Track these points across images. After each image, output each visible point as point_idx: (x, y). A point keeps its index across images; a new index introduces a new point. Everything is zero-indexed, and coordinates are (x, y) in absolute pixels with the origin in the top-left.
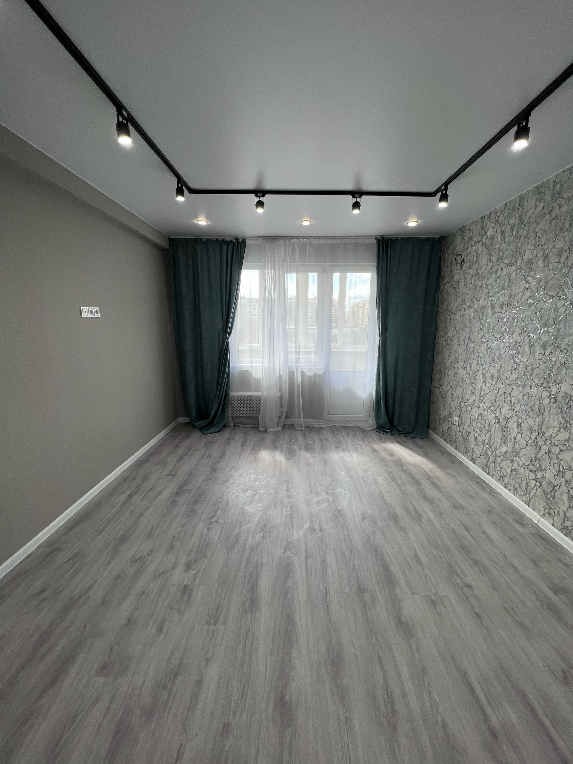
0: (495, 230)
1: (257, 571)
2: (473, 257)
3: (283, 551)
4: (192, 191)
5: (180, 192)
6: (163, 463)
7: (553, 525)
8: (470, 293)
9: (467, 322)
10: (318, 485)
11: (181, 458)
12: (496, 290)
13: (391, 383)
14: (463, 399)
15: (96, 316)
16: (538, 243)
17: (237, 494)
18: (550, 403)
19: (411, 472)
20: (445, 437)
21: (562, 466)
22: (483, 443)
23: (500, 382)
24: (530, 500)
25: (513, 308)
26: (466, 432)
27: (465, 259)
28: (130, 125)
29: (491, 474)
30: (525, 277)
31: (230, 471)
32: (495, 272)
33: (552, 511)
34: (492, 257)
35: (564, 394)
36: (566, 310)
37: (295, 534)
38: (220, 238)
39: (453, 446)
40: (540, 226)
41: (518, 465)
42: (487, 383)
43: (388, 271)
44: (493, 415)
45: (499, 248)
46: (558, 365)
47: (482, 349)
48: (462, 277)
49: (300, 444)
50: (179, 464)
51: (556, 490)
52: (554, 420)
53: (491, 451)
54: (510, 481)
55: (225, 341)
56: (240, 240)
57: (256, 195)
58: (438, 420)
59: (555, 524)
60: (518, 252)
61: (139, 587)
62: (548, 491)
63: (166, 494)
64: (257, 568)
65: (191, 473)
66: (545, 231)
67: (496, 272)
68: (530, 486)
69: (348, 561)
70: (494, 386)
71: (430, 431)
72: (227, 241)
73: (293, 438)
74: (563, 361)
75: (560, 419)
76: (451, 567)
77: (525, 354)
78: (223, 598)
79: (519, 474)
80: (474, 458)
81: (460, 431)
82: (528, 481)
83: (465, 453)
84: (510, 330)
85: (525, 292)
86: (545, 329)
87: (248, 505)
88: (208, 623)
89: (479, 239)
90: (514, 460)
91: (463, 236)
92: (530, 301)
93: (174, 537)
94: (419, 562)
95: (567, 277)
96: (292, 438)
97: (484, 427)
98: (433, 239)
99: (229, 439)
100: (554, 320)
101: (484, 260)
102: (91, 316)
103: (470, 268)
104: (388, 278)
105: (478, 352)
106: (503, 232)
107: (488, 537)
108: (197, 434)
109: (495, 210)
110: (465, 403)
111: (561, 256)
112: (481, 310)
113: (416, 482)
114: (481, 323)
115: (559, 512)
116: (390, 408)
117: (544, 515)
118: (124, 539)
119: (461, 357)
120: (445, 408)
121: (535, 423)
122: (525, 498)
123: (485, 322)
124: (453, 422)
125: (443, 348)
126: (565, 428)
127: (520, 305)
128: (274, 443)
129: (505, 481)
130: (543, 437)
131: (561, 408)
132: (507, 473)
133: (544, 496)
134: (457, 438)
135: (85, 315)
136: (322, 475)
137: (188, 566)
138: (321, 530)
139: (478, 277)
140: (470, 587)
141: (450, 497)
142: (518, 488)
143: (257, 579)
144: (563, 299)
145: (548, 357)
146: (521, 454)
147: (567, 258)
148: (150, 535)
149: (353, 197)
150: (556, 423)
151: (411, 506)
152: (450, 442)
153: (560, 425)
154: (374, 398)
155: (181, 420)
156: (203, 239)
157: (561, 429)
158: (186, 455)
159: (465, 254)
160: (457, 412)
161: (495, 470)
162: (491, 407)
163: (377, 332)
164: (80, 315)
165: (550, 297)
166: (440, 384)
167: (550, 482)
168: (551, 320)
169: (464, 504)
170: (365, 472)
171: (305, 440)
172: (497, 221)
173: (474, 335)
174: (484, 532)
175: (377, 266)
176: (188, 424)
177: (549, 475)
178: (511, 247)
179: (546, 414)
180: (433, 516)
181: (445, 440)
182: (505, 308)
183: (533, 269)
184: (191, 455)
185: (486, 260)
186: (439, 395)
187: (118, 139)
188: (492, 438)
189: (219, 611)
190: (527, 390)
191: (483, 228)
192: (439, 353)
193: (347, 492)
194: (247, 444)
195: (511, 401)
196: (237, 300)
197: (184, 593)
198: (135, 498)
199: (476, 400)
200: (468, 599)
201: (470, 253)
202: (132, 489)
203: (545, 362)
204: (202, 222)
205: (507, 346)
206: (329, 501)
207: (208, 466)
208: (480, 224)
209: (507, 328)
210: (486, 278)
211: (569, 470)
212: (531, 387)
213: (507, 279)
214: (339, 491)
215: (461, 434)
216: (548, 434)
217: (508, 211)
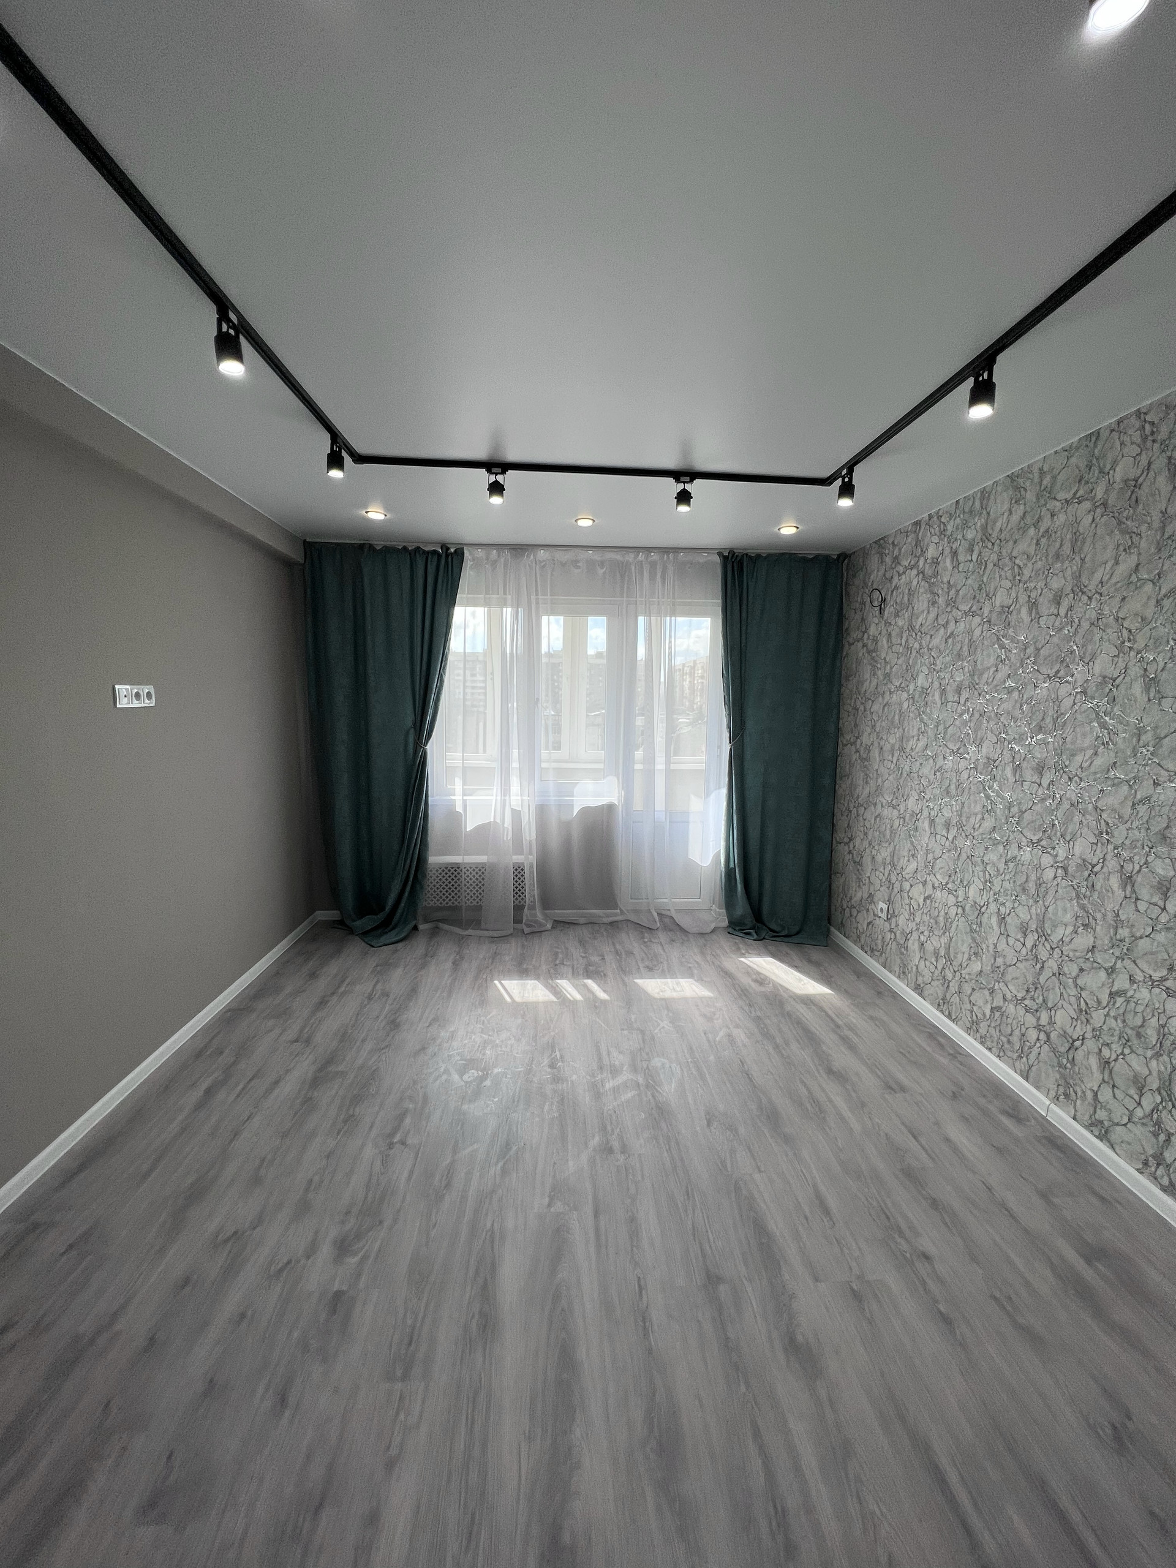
0: (941, 548)
1: (493, 1250)
2: (901, 596)
3: (547, 1200)
4: (361, 459)
5: (335, 461)
6: (283, 1014)
7: (1074, 1118)
8: (900, 661)
9: (897, 717)
10: (615, 1053)
11: (322, 1003)
12: (948, 659)
13: (754, 834)
14: (894, 866)
15: (146, 703)
16: (1019, 578)
17: (444, 1077)
18: (1055, 877)
19: (801, 1016)
20: (863, 941)
21: (1085, 1000)
22: (936, 954)
23: (963, 834)
24: (1030, 1067)
25: (980, 694)
26: (903, 932)
27: (888, 598)
28: (242, 339)
29: (953, 1018)
30: (998, 639)
31: (428, 1026)
32: (943, 626)
33: (1071, 1089)
34: (937, 597)
35: (1079, 861)
36: (1075, 704)
37: (571, 1163)
38: (411, 544)
39: (878, 961)
40: (1022, 546)
41: (1005, 999)
42: (938, 837)
43: (744, 615)
44: (952, 900)
45: (949, 582)
46: (1066, 805)
47: (926, 770)
48: (884, 632)
49: (575, 963)
50: (319, 1014)
51: (1076, 1049)
52: (1065, 910)
53: (952, 971)
54: (990, 1031)
55: (418, 749)
56: (452, 550)
57: (489, 471)
58: (847, 907)
59: (1078, 1115)
60: (983, 592)
61: (231, 1303)
62: (1063, 1049)
63: (289, 1087)
64: (492, 1242)
65: (344, 1035)
66: (1029, 558)
67: (945, 626)
68: (1028, 1041)
69: (683, 1216)
70: (952, 843)
71: (832, 929)
72: (424, 551)
73: (559, 951)
74: (1074, 797)
75: (1076, 909)
76: (888, 1218)
77: (1006, 782)
78: (421, 1315)
79: (1007, 1017)
80: (919, 985)
81: (891, 931)
82: (1024, 1030)
83: (903, 974)
84: (976, 737)
85: (1000, 667)
86: (1039, 737)
87: (470, 1101)
88: (390, 1377)
89: (912, 563)
90: (996, 988)
91: (882, 555)
92: (1010, 683)
93: (310, 1181)
94: (827, 1212)
95: (1072, 643)
96: (557, 950)
97: (936, 922)
98: (827, 558)
99: (426, 955)
100: (1055, 720)
101: (921, 602)
102: (136, 704)
103: (897, 615)
104: (744, 628)
105: (918, 776)
106: (955, 554)
107: (955, 1150)
108: (355, 947)
109: (938, 513)
110: (898, 874)
111: (1059, 604)
112: (920, 696)
113: (810, 1038)
114: (922, 720)
115: (1083, 1092)
116: (755, 885)
117: (1058, 1100)
118: (196, 1193)
119: (886, 784)
120: (861, 883)
121: (1031, 916)
122: (1021, 1065)
123: (930, 719)
124: (876, 913)
125: (852, 765)
126: (1086, 926)
127: (991, 689)
128: (520, 964)
129: (980, 1030)
130: (1046, 944)
131: (1076, 887)
132: (984, 1015)
133: (1056, 1061)
134: (886, 943)
135: (123, 703)
136: (622, 1030)
137: (343, 1248)
138: (624, 1149)
139: (914, 634)
140: (926, 1257)
141: (879, 1067)
142: (1006, 1046)
143: (493, 1267)
144: (1067, 682)
145: (1048, 789)
146: (1008, 977)
147: (1070, 608)
148: (256, 1180)
149: (678, 480)
150: (1068, 917)
151: (805, 1090)
152: (872, 952)
153: (1076, 920)
154: (723, 865)
155: (322, 915)
156: (375, 546)
157: (1079, 927)
158: (333, 994)
159: (888, 590)
160: (884, 892)
161: (961, 1009)
162: (947, 883)
163: (726, 735)
164: (112, 703)
165: (1045, 678)
166: (850, 836)
167: (1065, 1032)
168: (1048, 720)
169: (906, 1082)
170: (709, 1019)
171: (583, 955)
172: (943, 533)
173: (911, 743)
174: (947, 1140)
175: (723, 604)
176: (336, 926)
177: (1061, 1017)
178: (970, 581)
179: (1049, 899)
180: (846, 1108)
181: (862, 949)
182: (965, 694)
183: (1013, 624)
184: (344, 994)
185: (926, 603)
186: (848, 857)
187: (218, 365)
188: (952, 944)
189: (412, 1348)
190: (1013, 851)
191: (918, 542)
192: (845, 776)
193: (674, 1065)
194: (465, 965)
195: (984, 872)
196: (444, 668)
197: (333, 1311)
198: (221, 1096)
199: (919, 869)
200: (924, 1283)
201: (896, 588)
202: (215, 1075)
203: (1043, 800)
204: (376, 514)
205: (972, 766)
206: (638, 1085)
207: (382, 1017)
208: (912, 536)
209: (970, 731)
210: (929, 636)
211: (1097, 1009)
212: (1020, 848)
213: (967, 641)
214: (659, 1064)
215: (893, 937)
216: (1055, 938)
217: (961, 516)
